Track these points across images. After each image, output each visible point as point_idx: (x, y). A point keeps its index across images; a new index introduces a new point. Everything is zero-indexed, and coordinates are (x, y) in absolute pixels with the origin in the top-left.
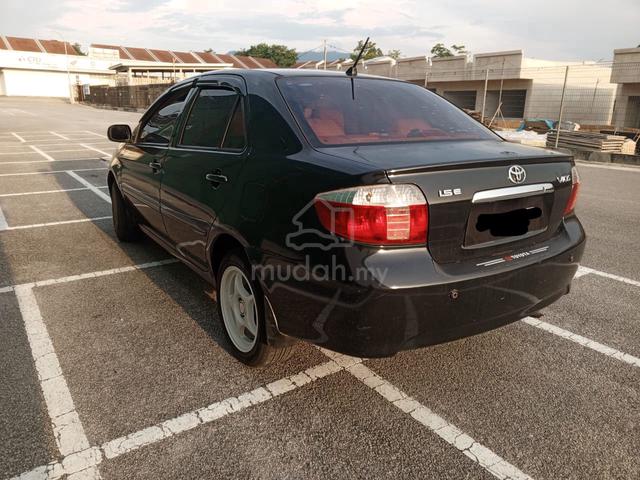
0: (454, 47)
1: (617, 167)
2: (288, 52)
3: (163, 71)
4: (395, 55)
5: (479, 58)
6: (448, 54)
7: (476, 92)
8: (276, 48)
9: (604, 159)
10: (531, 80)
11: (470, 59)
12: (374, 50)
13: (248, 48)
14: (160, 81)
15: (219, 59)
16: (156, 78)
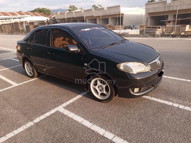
0: (99, 5)
1: (163, 39)
2: (47, 10)
3: (6, 19)
4: (82, 9)
5: (108, 8)
6: (97, 8)
7: (108, 18)
8: (43, 9)
9: (159, 36)
10: (123, 14)
11: (105, 9)
12: (75, 8)
13: (34, 9)
14: (5, 23)
15: (25, 14)
16: (4, 21)
